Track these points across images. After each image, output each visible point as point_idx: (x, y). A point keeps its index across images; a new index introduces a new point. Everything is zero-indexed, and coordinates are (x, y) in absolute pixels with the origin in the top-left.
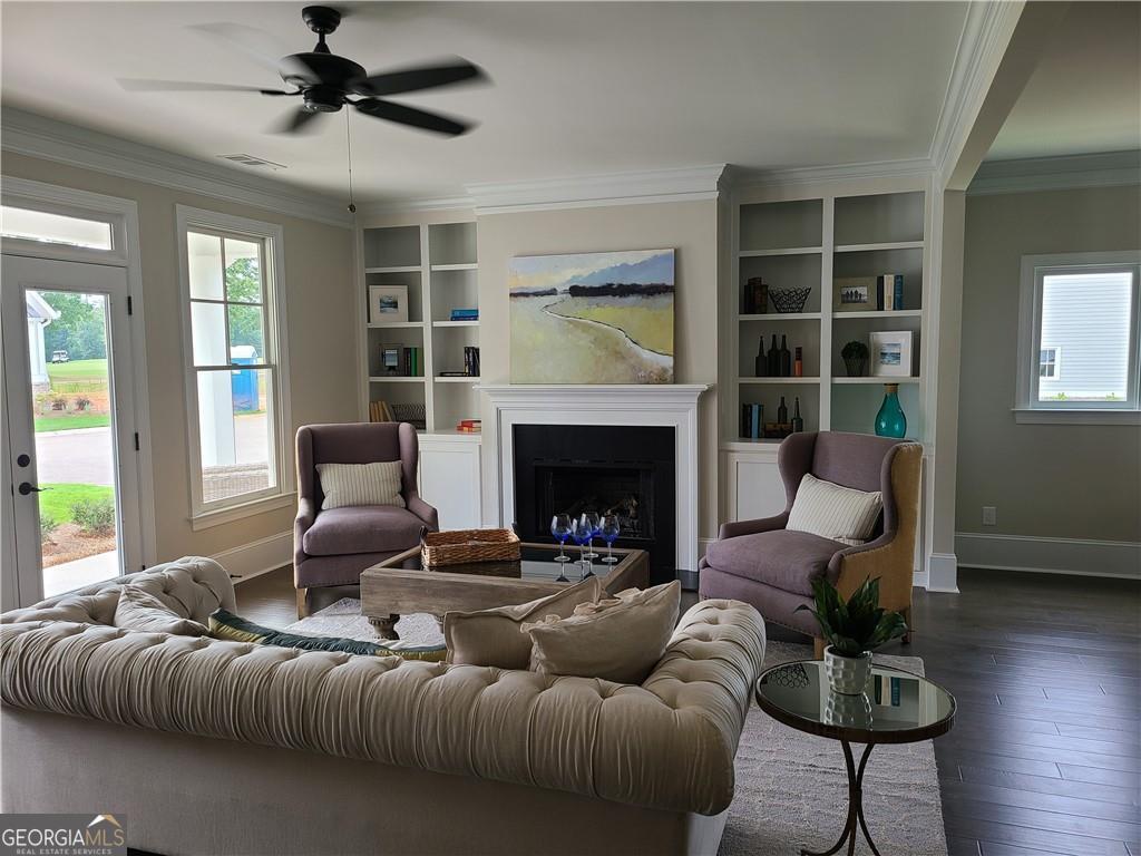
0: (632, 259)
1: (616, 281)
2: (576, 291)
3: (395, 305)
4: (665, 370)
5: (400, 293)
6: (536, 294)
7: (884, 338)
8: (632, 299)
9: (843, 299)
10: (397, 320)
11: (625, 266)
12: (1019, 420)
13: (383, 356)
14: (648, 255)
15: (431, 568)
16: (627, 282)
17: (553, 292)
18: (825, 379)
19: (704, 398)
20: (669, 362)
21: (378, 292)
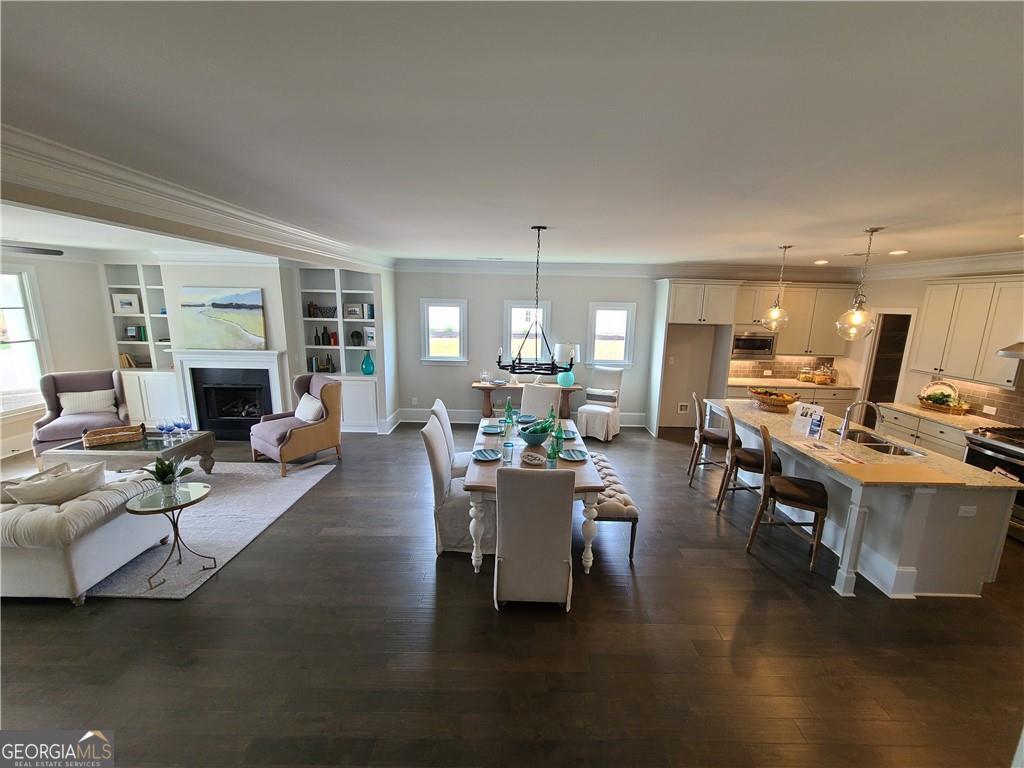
0: (242, 292)
1: (234, 302)
2: (215, 305)
3: (130, 304)
4: (261, 344)
5: (133, 298)
6: (195, 306)
7: (368, 330)
8: (242, 310)
9: (347, 313)
10: (132, 312)
11: (237, 295)
12: (424, 363)
13: (126, 330)
14: (249, 290)
15: (87, 447)
16: (240, 303)
17: (203, 305)
18: (341, 347)
19: (281, 356)
20: (263, 340)
21: (118, 298)
